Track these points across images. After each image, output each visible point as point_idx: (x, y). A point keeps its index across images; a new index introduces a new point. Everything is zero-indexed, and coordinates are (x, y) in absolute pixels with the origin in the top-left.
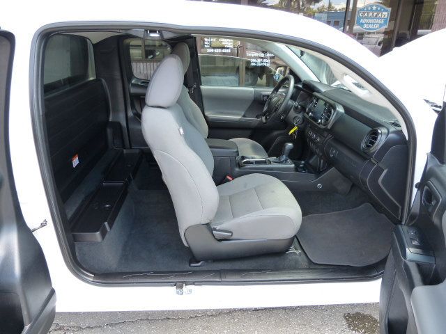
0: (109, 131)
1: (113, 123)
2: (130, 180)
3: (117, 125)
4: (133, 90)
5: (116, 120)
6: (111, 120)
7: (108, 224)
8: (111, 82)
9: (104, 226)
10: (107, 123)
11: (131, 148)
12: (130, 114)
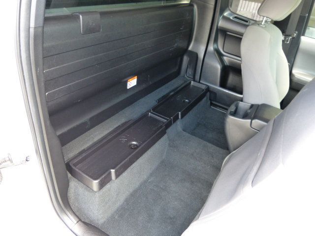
0: (186, 59)
1: (191, 52)
2: (176, 118)
3: (194, 56)
4: (221, 23)
5: (194, 50)
6: (190, 48)
7: (116, 172)
8: (203, 9)
9: (110, 173)
10: (185, 51)
11: (199, 82)
12: (211, 48)
